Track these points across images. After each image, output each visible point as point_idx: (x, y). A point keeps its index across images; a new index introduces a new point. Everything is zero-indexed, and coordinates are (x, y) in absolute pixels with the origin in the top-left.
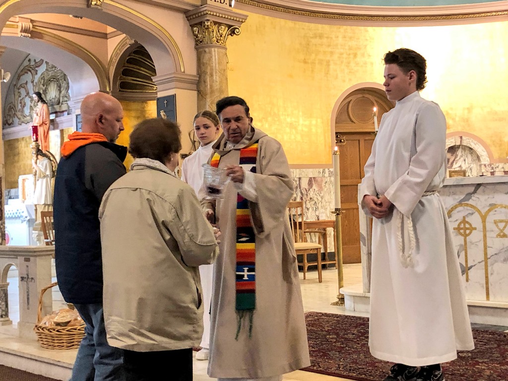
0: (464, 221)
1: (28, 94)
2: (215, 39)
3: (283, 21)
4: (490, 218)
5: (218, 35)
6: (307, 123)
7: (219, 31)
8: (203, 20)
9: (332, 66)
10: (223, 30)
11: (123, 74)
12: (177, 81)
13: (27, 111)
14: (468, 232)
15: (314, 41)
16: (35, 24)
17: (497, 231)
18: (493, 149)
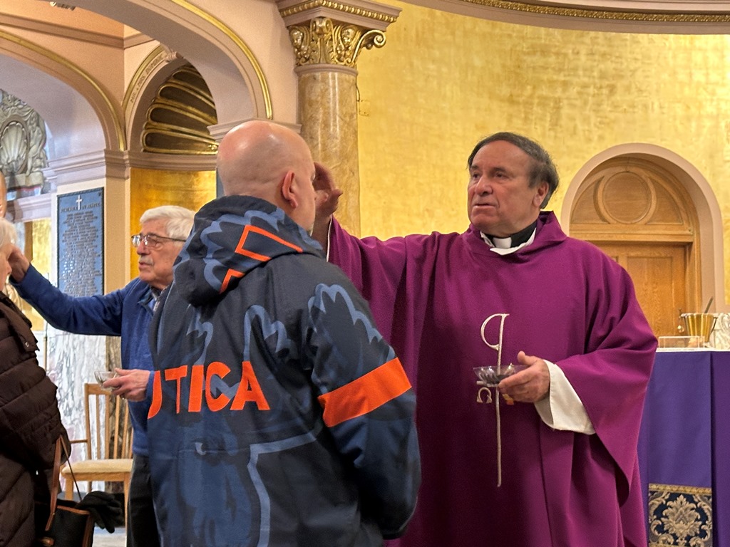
5: (340, 47)
7: (343, 40)
9: (565, 111)
10: (350, 36)
11: (153, 119)
15: (529, 59)
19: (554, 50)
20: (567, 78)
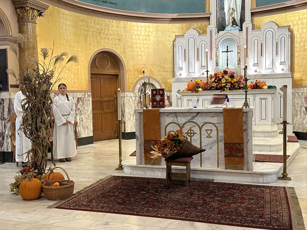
0: (190, 130)
2: (31, 17)
4: (204, 129)
5: (32, 15)
7: (33, 13)
8: (24, 6)
9: (88, 38)
10: (35, 12)
12: (8, 41)
14: (192, 135)
17: (207, 135)
19: (85, 21)
20: (89, 29)
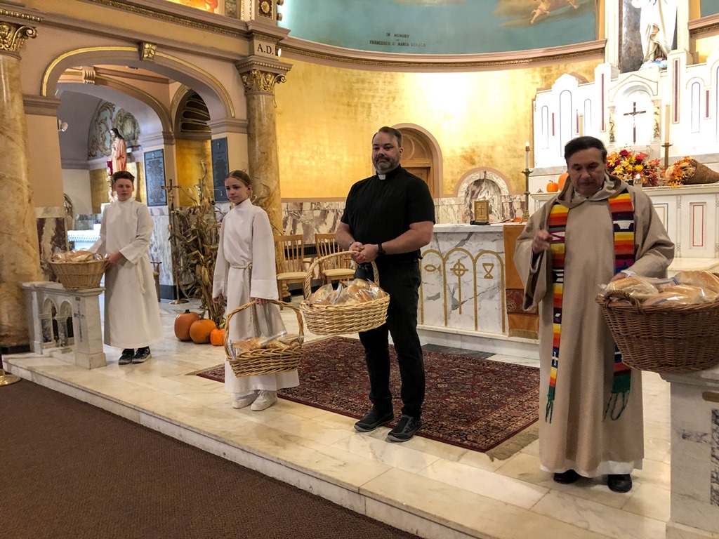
0: (459, 263)
1: (108, 129)
2: (262, 86)
3: (328, 68)
4: (480, 262)
5: (265, 83)
6: (351, 160)
7: (266, 80)
8: (250, 69)
9: (373, 109)
10: (269, 78)
11: (184, 117)
12: (227, 125)
13: (107, 145)
14: (461, 272)
15: (356, 86)
16: (98, 71)
17: (485, 273)
18: (512, 182)
19: (367, 81)
20: (374, 94)
